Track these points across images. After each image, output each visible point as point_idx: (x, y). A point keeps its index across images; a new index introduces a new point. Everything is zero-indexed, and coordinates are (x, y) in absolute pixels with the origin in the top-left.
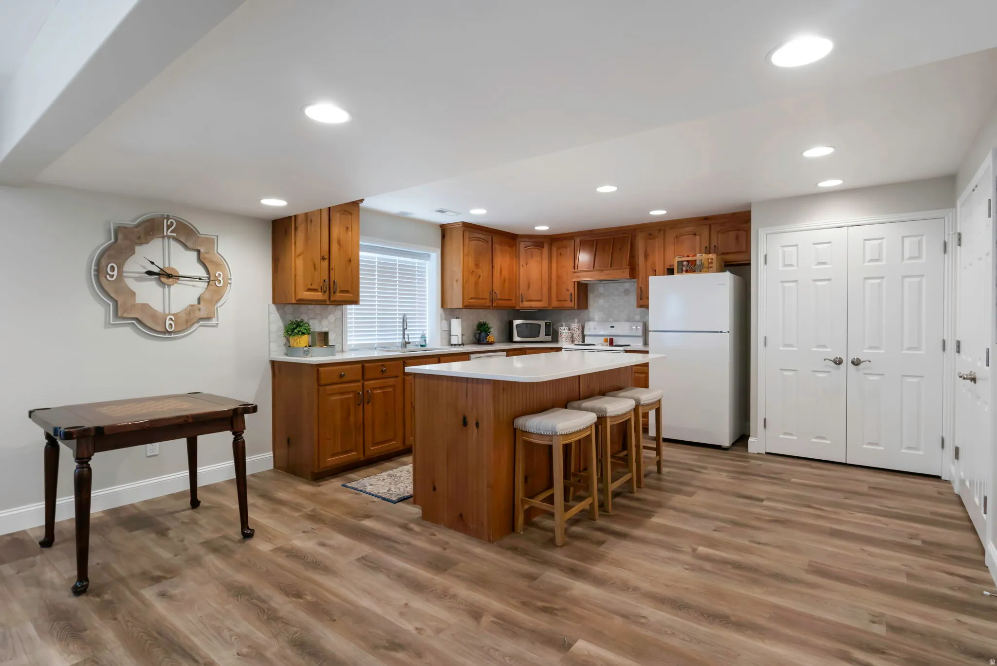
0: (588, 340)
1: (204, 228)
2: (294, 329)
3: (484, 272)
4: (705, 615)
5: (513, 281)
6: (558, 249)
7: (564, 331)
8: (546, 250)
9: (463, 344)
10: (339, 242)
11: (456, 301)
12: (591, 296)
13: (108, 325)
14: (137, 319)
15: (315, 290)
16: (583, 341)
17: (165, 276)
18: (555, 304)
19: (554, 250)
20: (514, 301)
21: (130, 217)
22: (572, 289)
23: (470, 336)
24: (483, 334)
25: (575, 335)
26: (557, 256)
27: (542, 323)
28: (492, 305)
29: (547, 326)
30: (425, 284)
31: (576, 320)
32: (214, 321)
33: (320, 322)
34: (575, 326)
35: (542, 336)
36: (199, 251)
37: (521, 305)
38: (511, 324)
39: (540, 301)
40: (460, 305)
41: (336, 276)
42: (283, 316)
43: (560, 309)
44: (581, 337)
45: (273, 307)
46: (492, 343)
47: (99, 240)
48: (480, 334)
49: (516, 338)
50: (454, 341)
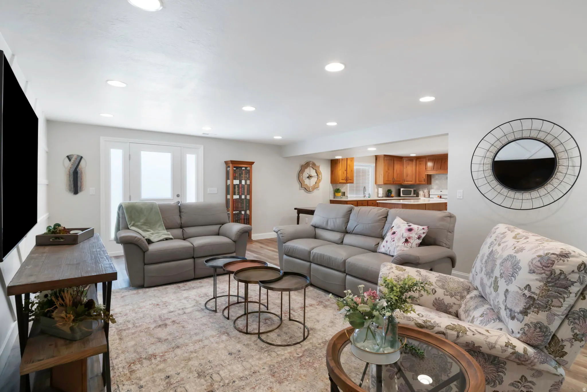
0: (431, 196)
1: (317, 164)
2: (337, 191)
3: (391, 171)
5: (401, 174)
6: (419, 162)
7: (421, 193)
8: (414, 162)
9: (383, 197)
10: (349, 165)
11: (381, 181)
12: (433, 180)
13: (300, 189)
14: (305, 188)
15: (343, 180)
16: (429, 197)
17: (310, 177)
18: (418, 182)
19: (418, 162)
20: (401, 182)
21: (303, 162)
22: (425, 177)
23: (385, 195)
24: (390, 194)
25: (426, 195)
26: (419, 165)
27: (412, 190)
28: (393, 183)
29: (414, 191)
30: (369, 176)
31: (426, 189)
32: (318, 189)
33: (344, 189)
34: (426, 191)
35: (412, 195)
36: (316, 170)
37: (404, 183)
38: (399, 190)
39: (411, 181)
40: (382, 183)
41: (349, 175)
42: (333, 188)
43: (419, 185)
44: (428, 195)
45: (331, 184)
46: (392, 197)
47: (298, 169)
48: (388, 194)
49: (402, 195)
50: (380, 196)
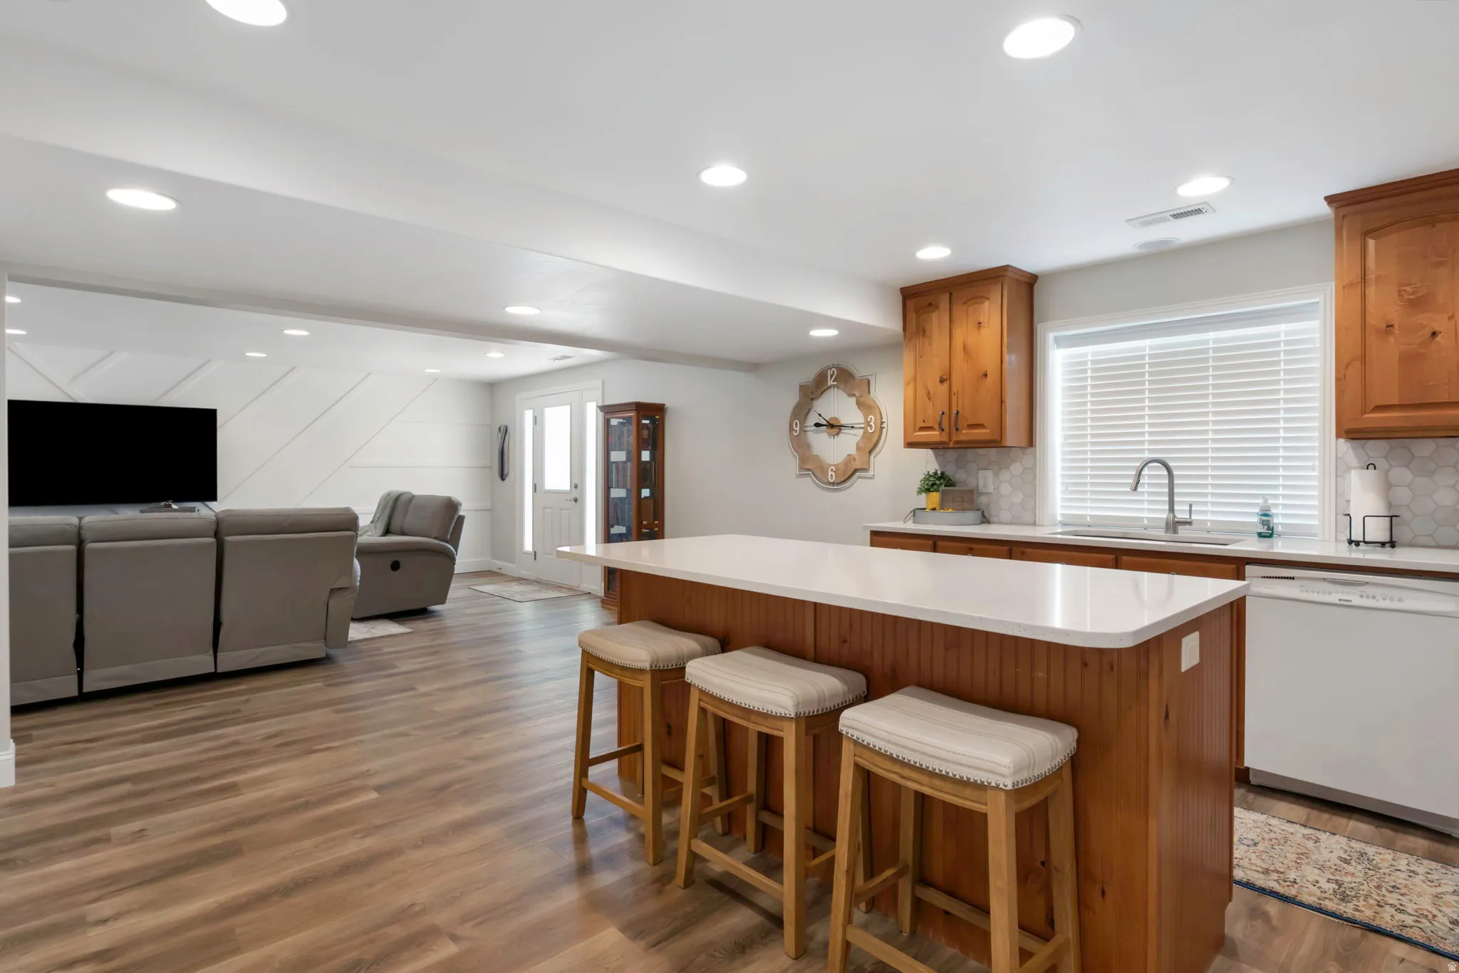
1: (859, 371)
4: (310, 880)
10: (965, 350)
14: (812, 470)
15: (930, 428)
17: (834, 427)
32: (871, 473)
33: (996, 474)
36: (858, 397)
47: (792, 399)
